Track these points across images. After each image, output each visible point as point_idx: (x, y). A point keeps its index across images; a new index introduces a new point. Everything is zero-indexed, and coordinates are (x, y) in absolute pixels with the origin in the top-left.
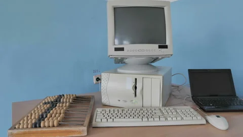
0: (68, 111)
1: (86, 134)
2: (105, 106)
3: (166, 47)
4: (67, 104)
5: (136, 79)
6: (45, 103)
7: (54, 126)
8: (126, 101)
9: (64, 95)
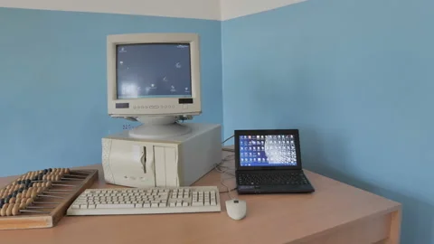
0: (44, 194)
1: (51, 225)
2: (109, 184)
3: (190, 101)
4: (47, 184)
5: (145, 148)
6: (19, 182)
7: (11, 215)
8: (134, 179)
9: (51, 170)
